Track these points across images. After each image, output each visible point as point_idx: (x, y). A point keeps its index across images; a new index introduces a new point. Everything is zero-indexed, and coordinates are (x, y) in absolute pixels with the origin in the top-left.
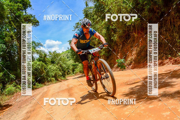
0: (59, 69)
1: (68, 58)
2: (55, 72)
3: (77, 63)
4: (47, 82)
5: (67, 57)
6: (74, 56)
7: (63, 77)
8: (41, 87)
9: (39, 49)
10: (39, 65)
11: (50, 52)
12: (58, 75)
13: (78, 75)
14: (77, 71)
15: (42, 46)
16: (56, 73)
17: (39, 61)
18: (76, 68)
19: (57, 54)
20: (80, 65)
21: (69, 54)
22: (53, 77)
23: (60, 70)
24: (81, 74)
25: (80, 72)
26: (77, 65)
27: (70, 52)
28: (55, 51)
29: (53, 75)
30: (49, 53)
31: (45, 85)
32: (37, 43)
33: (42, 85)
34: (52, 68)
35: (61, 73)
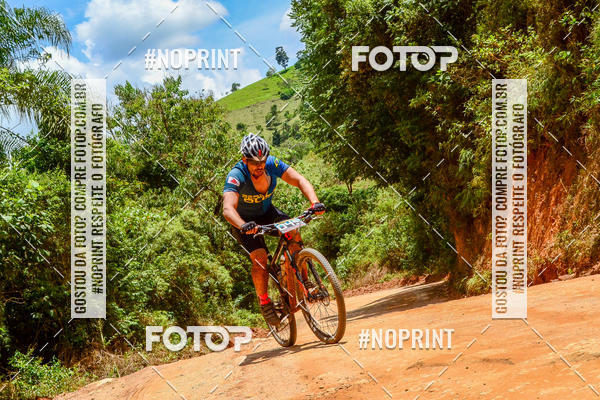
0: (204, 240)
1: (277, 140)
2: (171, 263)
3: (362, 184)
4: (111, 349)
5: (269, 134)
6: (335, 120)
7: (242, 306)
8: (62, 387)
9: (34, 65)
10: (43, 201)
11: (127, 94)
12: (197, 289)
13: (375, 285)
14: (364, 251)
15: (60, 36)
16: (181, 270)
17: (42, 170)
18: (351, 228)
19: (186, 108)
20: (390, 198)
21: (293, 105)
22: (154, 304)
23: (216, 247)
24: (400, 276)
25: (392, 263)
26: (362, 202)
27: (302, 84)
28: (172, 84)
29: (162, 285)
30: (116, 101)
31: (94, 371)
32: (19, 13)
33: (64, 373)
34: (151, 229)
35: (224, 275)
